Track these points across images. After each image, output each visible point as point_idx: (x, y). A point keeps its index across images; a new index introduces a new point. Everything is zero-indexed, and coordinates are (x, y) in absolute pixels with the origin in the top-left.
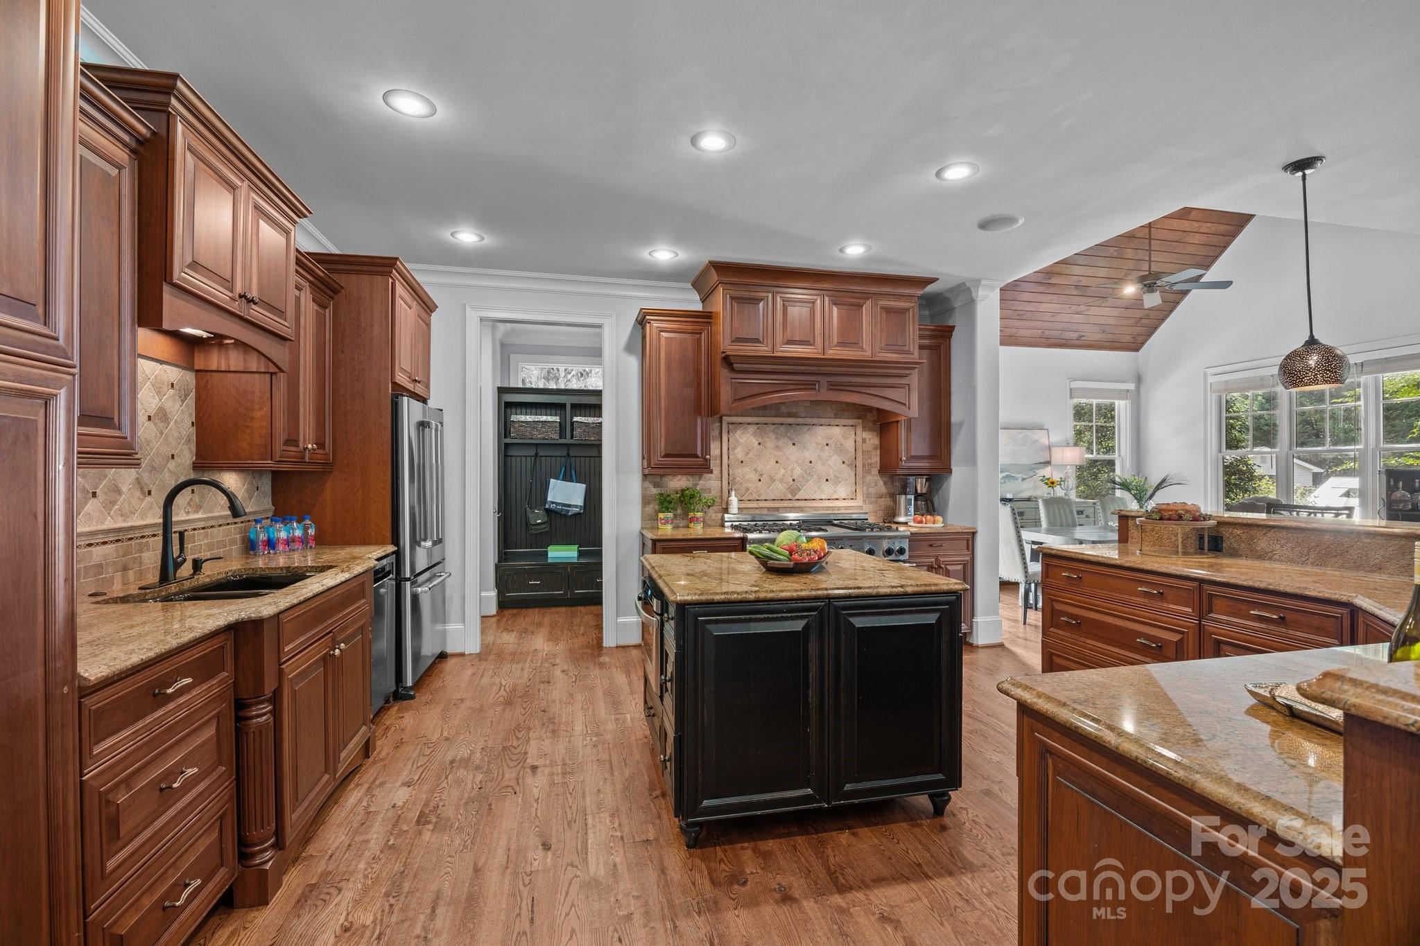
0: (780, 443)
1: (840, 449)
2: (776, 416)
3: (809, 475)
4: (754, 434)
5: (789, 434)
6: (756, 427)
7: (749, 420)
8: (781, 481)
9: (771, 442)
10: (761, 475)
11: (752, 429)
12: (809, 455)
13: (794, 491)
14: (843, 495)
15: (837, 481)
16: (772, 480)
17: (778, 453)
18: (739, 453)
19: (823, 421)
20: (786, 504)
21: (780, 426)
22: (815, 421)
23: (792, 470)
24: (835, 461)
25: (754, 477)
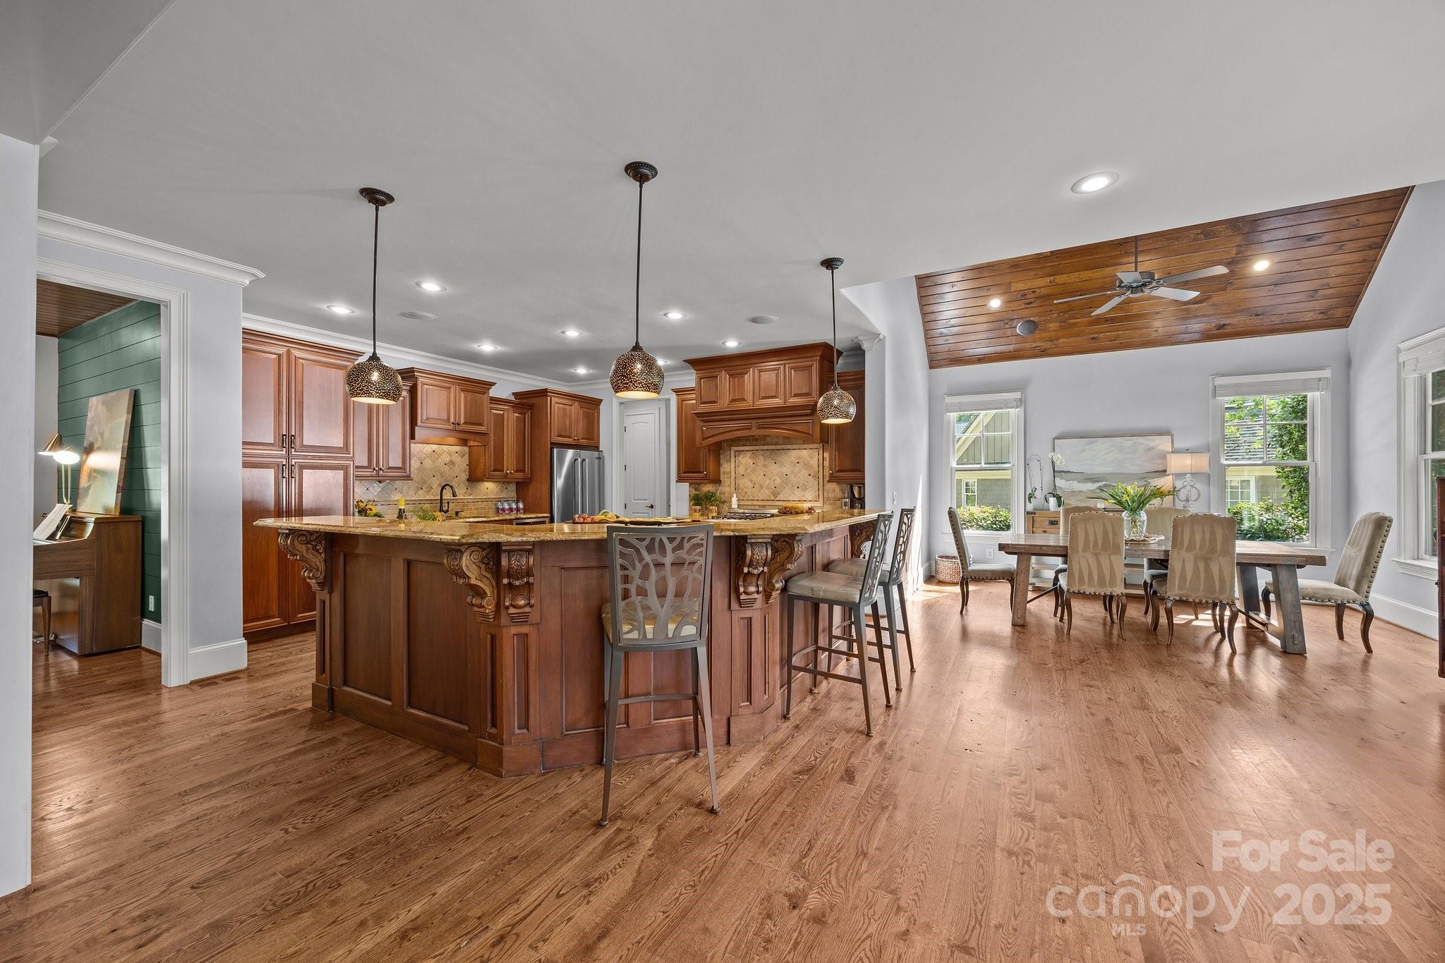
0: (766, 463)
1: (807, 465)
2: (764, 445)
3: (785, 484)
4: (750, 457)
5: (772, 456)
6: (751, 453)
7: (747, 448)
8: (767, 488)
9: (761, 461)
10: (754, 484)
11: (749, 454)
12: (786, 470)
13: (776, 494)
14: (810, 498)
15: (805, 488)
16: (762, 487)
17: (765, 469)
18: (741, 470)
19: (794, 446)
20: (770, 503)
21: (766, 452)
22: (789, 447)
23: (774, 480)
24: (804, 473)
25: (750, 485)
